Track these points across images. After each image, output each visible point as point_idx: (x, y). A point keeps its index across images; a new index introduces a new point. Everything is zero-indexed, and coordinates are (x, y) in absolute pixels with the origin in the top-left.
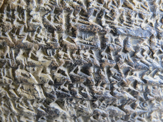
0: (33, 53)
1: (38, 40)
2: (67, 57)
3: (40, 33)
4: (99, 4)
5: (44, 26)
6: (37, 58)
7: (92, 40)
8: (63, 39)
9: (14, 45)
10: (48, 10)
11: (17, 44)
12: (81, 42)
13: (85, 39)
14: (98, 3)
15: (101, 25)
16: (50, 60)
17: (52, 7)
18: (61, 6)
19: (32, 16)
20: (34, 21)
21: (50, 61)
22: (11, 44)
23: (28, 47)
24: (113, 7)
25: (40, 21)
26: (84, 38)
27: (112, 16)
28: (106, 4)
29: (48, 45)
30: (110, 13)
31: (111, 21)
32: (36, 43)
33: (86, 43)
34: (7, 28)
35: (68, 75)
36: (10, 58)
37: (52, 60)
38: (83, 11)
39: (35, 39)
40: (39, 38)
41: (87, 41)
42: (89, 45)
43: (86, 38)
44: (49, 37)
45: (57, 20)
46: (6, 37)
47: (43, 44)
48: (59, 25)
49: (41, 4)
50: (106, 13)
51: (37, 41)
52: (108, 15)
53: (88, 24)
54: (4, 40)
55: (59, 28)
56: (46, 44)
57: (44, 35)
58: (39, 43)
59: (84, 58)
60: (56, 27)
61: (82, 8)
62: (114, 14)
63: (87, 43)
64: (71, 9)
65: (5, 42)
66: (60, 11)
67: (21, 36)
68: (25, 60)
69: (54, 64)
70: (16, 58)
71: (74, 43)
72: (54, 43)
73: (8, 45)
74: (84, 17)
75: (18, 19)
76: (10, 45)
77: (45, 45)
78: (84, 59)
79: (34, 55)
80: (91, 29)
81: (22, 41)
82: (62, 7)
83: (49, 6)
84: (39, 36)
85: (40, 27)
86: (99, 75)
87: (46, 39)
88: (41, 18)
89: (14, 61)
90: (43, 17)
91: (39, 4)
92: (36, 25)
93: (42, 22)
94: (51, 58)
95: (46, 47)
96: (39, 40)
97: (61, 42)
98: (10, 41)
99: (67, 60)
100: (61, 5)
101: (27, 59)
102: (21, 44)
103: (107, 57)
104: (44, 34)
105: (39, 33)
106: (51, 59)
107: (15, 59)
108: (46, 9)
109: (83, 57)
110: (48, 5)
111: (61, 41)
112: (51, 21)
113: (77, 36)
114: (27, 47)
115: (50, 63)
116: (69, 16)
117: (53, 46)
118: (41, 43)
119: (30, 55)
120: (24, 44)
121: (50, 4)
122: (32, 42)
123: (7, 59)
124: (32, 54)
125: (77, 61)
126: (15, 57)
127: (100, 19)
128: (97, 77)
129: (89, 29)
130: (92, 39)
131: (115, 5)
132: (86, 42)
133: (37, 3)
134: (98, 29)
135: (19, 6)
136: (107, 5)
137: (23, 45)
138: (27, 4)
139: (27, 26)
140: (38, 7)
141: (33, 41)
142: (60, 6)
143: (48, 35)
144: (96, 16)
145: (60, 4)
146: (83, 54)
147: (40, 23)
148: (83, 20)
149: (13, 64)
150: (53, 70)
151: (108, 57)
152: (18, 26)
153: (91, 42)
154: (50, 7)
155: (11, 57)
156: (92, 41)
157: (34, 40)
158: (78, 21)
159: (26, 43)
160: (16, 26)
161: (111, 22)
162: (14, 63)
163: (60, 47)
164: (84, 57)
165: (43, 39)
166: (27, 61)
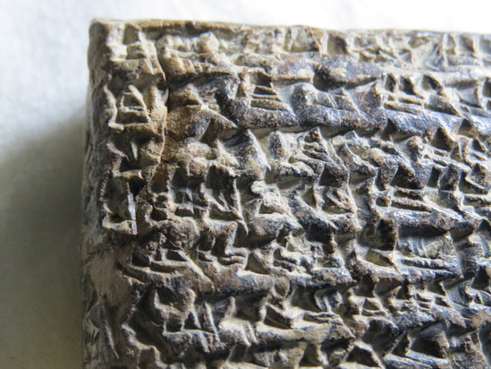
0: (273, 307)
1: (284, 266)
2: (376, 308)
3: (287, 244)
4: (441, 151)
5: (301, 222)
6: (289, 320)
7: (438, 254)
8: (359, 258)
9: (213, 287)
10: (305, 175)
11: (223, 281)
12: (410, 262)
13: (417, 254)
14: (436, 149)
15: (456, 209)
16: (327, 321)
17: (316, 165)
18: (341, 161)
19: (258, 196)
20: (265, 210)
21: (326, 324)
22: (202, 285)
23: (258, 288)
24: (478, 158)
25: (285, 209)
26: (416, 250)
27: (479, 183)
28: (460, 149)
29: (316, 276)
30: (473, 175)
31: (479, 196)
32: (280, 275)
33: (423, 263)
34: (183, 235)
35: (380, 364)
36: (199, 326)
37: (334, 323)
38: (402, 171)
39: (275, 264)
40: (286, 259)
41: (424, 257)
42: (433, 268)
43: (421, 248)
44: (316, 255)
45: (333, 203)
46: (183, 263)
47: (301, 278)
48: (342, 215)
49: (282, 159)
50: (464, 174)
51: (280, 268)
52: (468, 179)
53: (423, 209)
54: (178, 274)
55: (345, 226)
56: (310, 276)
57: (302, 250)
58: (288, 273)
59: (423, 309)
60: (336, 223)
61: (399, 164)
62: (484, 174)
63: (426, 263)
64: (371, 167)
65: (179, 278)
66: (342, 176)
67: (230, 256)
68: (248, 331)
69: (339, 334)
70: (220, 326)
71: (391, 264)
72: (334, 269)
73: (193, 288)
74: (408, 191)
75: (214, 206)
76: (200, 286)
77: (307, 280)
78: (424, 311)
79: (277, 310)
80: (432, 221)
81: (236, 271)
82: (345, 163)
83: (306, 162)
84: (285, 253)
85: (288, 226)
86: (467, 354)
87: (309, 260)
88: (287, 200)
89: (214, 337)
90: (293, 198)
91: (276, 158)
92: (275, 219)
93: (290, 213)
94: (328, 316)
95: (311, 283)
96: (288, 264)
97: (354, 267)
98: (196, 275)
99: (376, 318)
100: (340, 159)
101: (255, 327)
102: (234, 280)
103: (481, 299)
104: (300, 247)
105: (285, 246)
106: (330, 319)
107: (218, 329)
108: (299, 172)
109: (418, 306)
110: (301, 160)
111: (353, 263)
112: (317, 206)
113: (395, 247)
114: (252, 289)
115: (328, 331)
116: (367, 190)
117: (332, 278)
118: (294, 274)
119: (263, 312)
120: (243, 280)
121: (307, 158)
122: (267, 271)
123: (190, 333)
124: (269, 310)
125: (403, 319)
126: (217, 324)
127: (450, 192)
128: (461, 360)
129: (428, 221)
130: (438, 250)
131: (483, 152)
132: (423, 261)
133: (268, 157)
134: (452, 219)
135: (217, 166)
136: (463, 151)
137: (239, 283)
138: (240, 160)
139: (248, 225)
140: (273, 167)
141: (269, 269)
142: (338, 162)
143: (313, 249)
144: (439, 185)
145: (336, 156)
146: (418, 295)
147: (285, 215)
148: (406, 199)
149: (211, 345)
150: (336, 353)
151: (483, 298)
152: (217, 228)
153: (437, 261)
154: (310, 165)
155: (202, 325)
156: (437, 257)
157: (272, 267)
158: (393, 202)
159: (250, 276)
160: (212, 228)
161: (480, 199)
162: (215, 341)
163: (352, 280)
164: (422, 305)
165: (299, 261)
166: (255, 332)
